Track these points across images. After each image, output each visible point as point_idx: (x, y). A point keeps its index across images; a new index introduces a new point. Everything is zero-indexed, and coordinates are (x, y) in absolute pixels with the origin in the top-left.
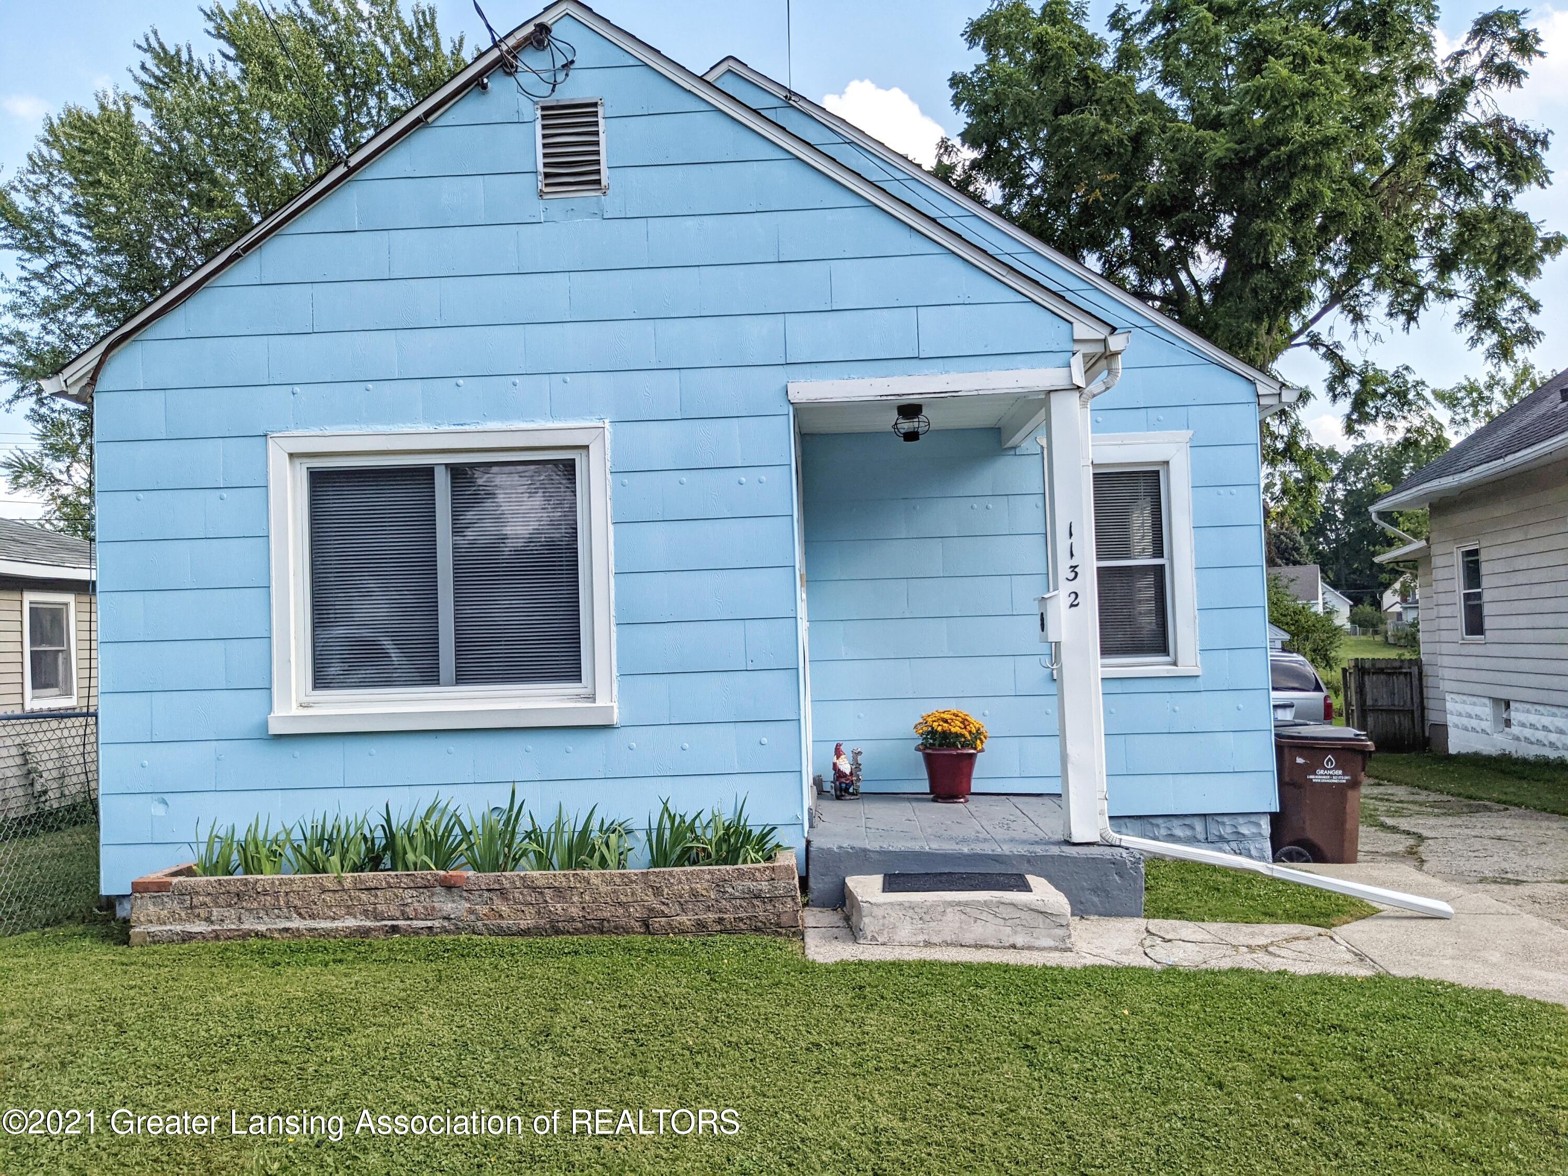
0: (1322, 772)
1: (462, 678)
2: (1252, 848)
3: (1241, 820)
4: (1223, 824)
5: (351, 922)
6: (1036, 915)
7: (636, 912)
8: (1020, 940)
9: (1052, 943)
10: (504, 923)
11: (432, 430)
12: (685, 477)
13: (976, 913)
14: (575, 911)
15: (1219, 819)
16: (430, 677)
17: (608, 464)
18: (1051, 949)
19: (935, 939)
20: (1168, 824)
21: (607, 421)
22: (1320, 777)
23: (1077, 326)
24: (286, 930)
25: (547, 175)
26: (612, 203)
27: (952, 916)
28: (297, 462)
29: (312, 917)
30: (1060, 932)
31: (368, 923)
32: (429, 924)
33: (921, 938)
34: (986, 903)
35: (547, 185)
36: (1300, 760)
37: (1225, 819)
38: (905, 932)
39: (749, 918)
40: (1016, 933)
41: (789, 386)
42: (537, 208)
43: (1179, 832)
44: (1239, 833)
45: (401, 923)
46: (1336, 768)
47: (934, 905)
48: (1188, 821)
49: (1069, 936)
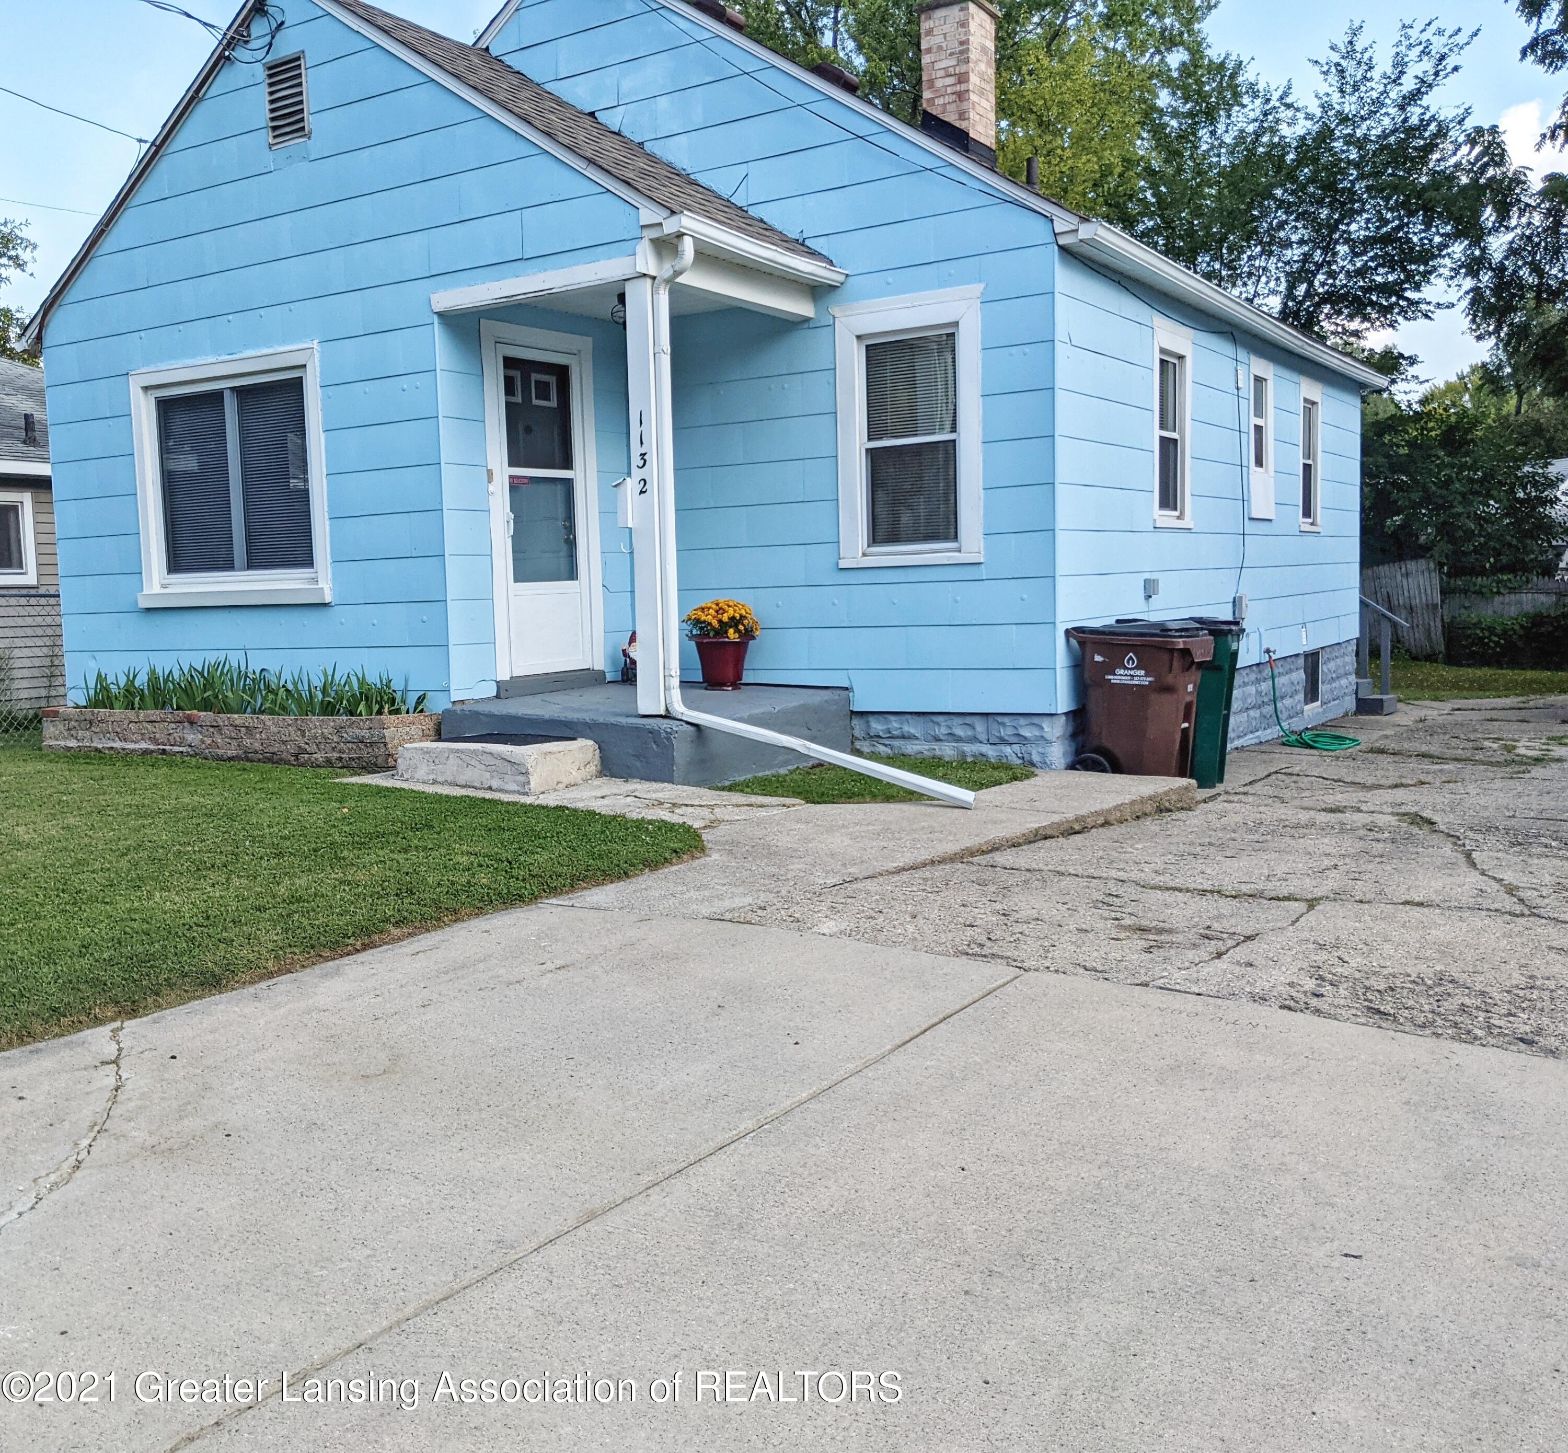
0: (1122, 672)
1: (252, 564)
2: (1034, 752)
3: (1022, 721)
4: (1003, 724)
5: (143, 745)
6: (506, 763)
7: (292, 749)
8: (495, 784)
9: (516, 788)
10: (220, 752)
11: (214, 360)
12: (368, 386)
13: (468, 760)
14: (257, 746)
15: (1000, 719)
16: (228, 565)
17: (318, 380)
18: (513, 792)
19: (440, 779)
20: (949, 723)
21: (315, 342)
22: (1120, 677)
23: (643, 211)
24: (112, 748)
25: (274, 128)
26: (315, 145)
27: (453, 761)
28: (150, 392)
29: (125, 740)
30: (521, 778)
31: (152, 747)
32: (181, 749)
33: (431, 777)
34: (475, 751)
35: (275, 137)
36: (1098, 658)
37: (1006, 720)
38: (422, 772)
39: (358, 758)
40: (492, 777)
41: (432, 296)
42: (268, 159)
43: (959, 732)
44: (1018, 735)
45: (167, 748)
46: (1137, 668)
47: (442, 751)
48: (968, 720)
49: (529, 783)
